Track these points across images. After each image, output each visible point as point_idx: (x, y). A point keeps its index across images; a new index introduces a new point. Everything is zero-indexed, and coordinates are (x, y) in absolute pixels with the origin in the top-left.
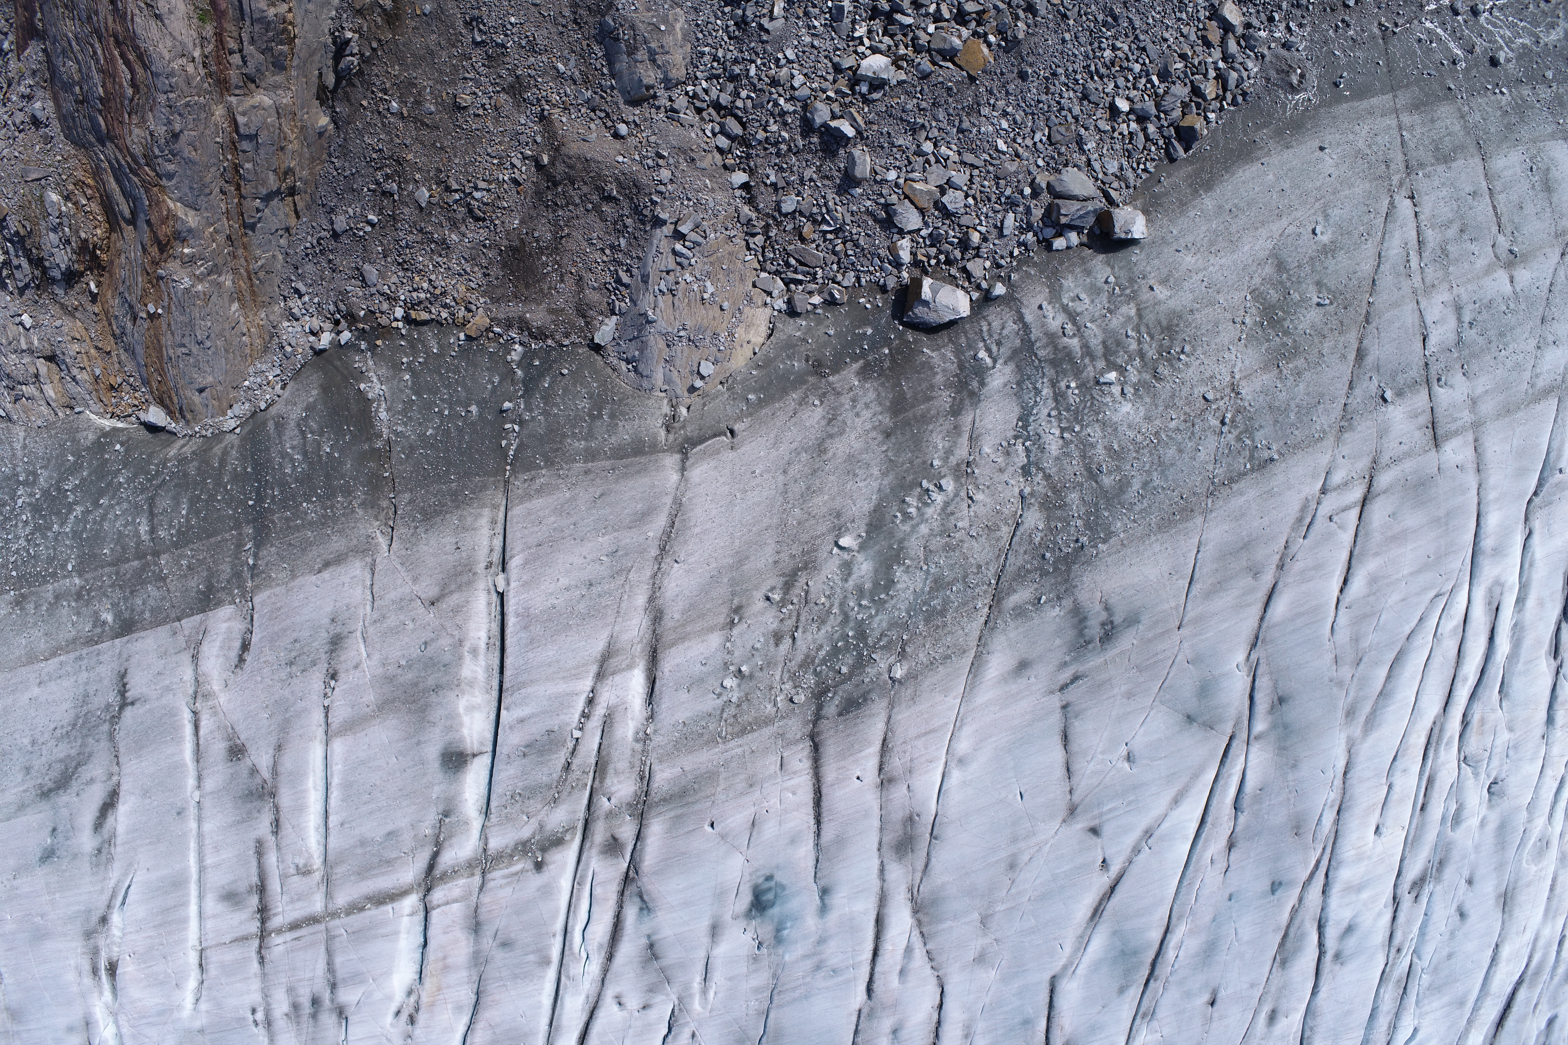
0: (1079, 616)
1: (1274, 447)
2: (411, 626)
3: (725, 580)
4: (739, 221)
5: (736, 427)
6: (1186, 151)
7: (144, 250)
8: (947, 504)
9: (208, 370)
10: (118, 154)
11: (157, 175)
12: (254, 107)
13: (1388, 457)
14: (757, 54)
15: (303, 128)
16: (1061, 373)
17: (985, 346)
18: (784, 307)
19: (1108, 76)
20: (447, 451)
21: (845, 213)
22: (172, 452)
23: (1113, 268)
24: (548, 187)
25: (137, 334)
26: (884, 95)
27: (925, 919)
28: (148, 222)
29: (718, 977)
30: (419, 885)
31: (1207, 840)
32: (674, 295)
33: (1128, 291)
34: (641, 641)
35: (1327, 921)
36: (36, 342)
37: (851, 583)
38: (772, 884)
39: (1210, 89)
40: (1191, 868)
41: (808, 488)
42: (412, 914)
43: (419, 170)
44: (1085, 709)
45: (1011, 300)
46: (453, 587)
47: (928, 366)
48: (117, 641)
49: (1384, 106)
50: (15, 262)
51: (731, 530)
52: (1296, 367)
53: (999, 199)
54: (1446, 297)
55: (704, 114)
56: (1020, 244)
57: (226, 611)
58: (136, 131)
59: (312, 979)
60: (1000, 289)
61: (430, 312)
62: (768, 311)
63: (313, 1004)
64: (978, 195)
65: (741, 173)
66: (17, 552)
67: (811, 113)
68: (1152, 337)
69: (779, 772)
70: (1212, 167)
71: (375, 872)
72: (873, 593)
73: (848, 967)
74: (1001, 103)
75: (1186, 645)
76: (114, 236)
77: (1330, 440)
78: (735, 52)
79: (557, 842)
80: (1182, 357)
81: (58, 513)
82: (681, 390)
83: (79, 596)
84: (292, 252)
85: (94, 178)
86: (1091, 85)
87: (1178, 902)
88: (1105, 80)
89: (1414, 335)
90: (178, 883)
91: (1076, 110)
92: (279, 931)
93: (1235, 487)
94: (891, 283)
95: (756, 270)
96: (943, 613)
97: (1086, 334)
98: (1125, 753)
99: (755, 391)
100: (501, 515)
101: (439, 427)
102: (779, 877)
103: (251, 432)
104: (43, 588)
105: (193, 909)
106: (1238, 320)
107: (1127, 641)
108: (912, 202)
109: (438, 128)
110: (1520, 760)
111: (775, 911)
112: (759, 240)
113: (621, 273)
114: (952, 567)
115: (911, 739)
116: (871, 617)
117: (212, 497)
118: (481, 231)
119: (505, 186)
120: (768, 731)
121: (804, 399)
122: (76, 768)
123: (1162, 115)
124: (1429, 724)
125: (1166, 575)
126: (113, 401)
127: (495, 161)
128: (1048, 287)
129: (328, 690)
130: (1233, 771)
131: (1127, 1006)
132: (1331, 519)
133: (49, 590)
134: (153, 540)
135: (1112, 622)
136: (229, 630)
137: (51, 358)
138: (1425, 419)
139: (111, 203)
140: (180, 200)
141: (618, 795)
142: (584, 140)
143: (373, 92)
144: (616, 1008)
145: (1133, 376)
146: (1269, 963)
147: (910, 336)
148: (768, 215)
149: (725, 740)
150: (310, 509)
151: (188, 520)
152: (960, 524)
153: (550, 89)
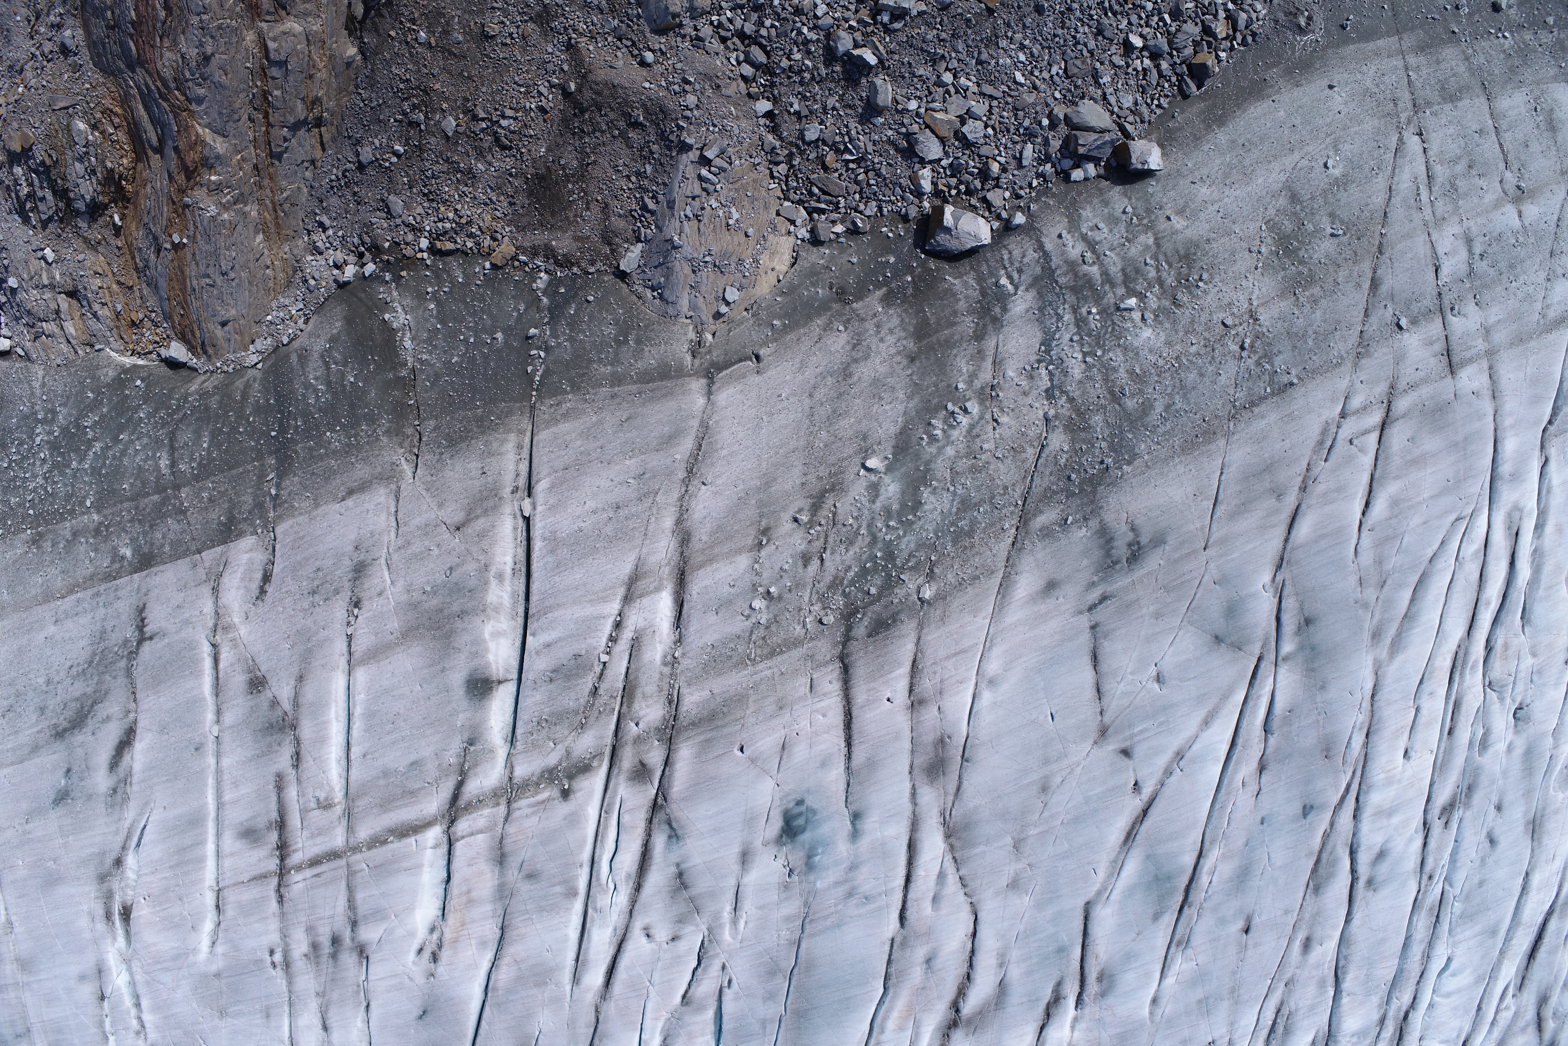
0: (1105, 536)
1: (1293, 372)
2: (436, 551)
3: (753, 502)
4: (763, 149)
5: (762, 352)
6: (1199, 88)
7: (171, 178)
8: (972, 427)
9: (232, 302)
10: (148, 79)
11: (187, 99)
12: (285, 33)
13: (1405, 383)
15: (332, 57)
16: (1082, 299)
17: (1007, 273)
18: (807, 236)
19: (1121, 13)
20: (472, 377)
21: (867, 142)
22: (193, 388)
23: (1130, 199)
24: (575, 115)
25: (160, 266)
26: (905, 25)
27: (957, 844)
28: (176, 149)
29: (748, 906)
30: (443, 816)
31: (1238, 763)
32: (699, 221)
33: (1145, 221)
34: (669, 564)
35: (1358, 846)
36: (58, 277)
37: (878, 504)
38: (803, 808)
39: (1221, 29)
40: (1223, 791)
41: (834, 412)
42: (435, 847)
43: (447, 99)
44: (1114, 630)
45: (1031, 229)
46: (479, 512)
47: (951, 293)
48: (136, 576)
49: (1390, 47)
50: (40, 194)
51: (758, 452)
52: (1313, 295)
53: (1018, 130)
54: (1457, 229)
55: (729, 43)
56: (1038, 175)
57: (248, 542)
58: (168, 54)
59: (332, 917)
60: (1020, 219)
61: (456, 242)
62: (792, 239)
63: (333, 943)
64: (997, 126)
65: (765, 101)
66: (35, 490)
67: (834, 41)
68: (1170, 266)
69: (809, 694)
70: (1224, 104)
71: (399, 803)
72: (900, 514)
73: (880, 894)
74: (1018, 36)
75: (1212, 565)
76: (140, 166)
77: (1348, 365)
79: (584, 768)
80: (1201, 284)
81: (77, 450)
82: (707, 317)
83: (97, 532)
84: (317, 185)
85: (122, 107)
86: (1105, 21)
87: (1210, 826)
88: (1119, 17)
89: (1427, 265)
90: (196, 821)
91: (1092, 44)
92: (299, 868)
93: (1256, 410)
94: (913, 212)
95: (779, 198)
96: (970, 534)
97: (1105, 262)
98: (1154, 673)
99: (780, 317)
100: (527, 440)
101: (464, 354)
102: (810, 801)
103: (273, 365)
104: (60, 525)
105: (210, 847)
106: (1255, 249)
107: (1154, 562)
108: (933, 132)
109: (465, 57)
110: (1544, 685)
111: (806, 837)
112: (783, 168)
113: (647, 200)
114: (978, 489)
115: (941, 660)
116: (899, 537)
117: (234, 430)
118: (508, 160)
119: (532, 114)
120: (797, 653)
121: (828, 325)
122: (92, 706)
123: (1175, 53)
124: (1454, 648)
125: (1191, 496)
126: (134, 337)
127: (522, 90)
128: (1067, 217)
129: (352, 619)
130: (1263, 692)
131: (1161, 933)
132: (1351, 442)
133: (66, 528)
134: (173, 473)
135: (1138, 543)
136: (251, 561)
137: (72, 294)
138: (1440, 346)
139: (138, 130)
140: (208, 126)
141: (646, 719)
142: (611, 67)
143: (401, 23)
144: (644, 940)
145: (1153, 302)
146: (1303, 888)
147: (932, 264)
148: (791, 143)
149: (754, 661)
150: (334, 438)
151: (209, 453)
152: (985, 446)
153: (577, 18)
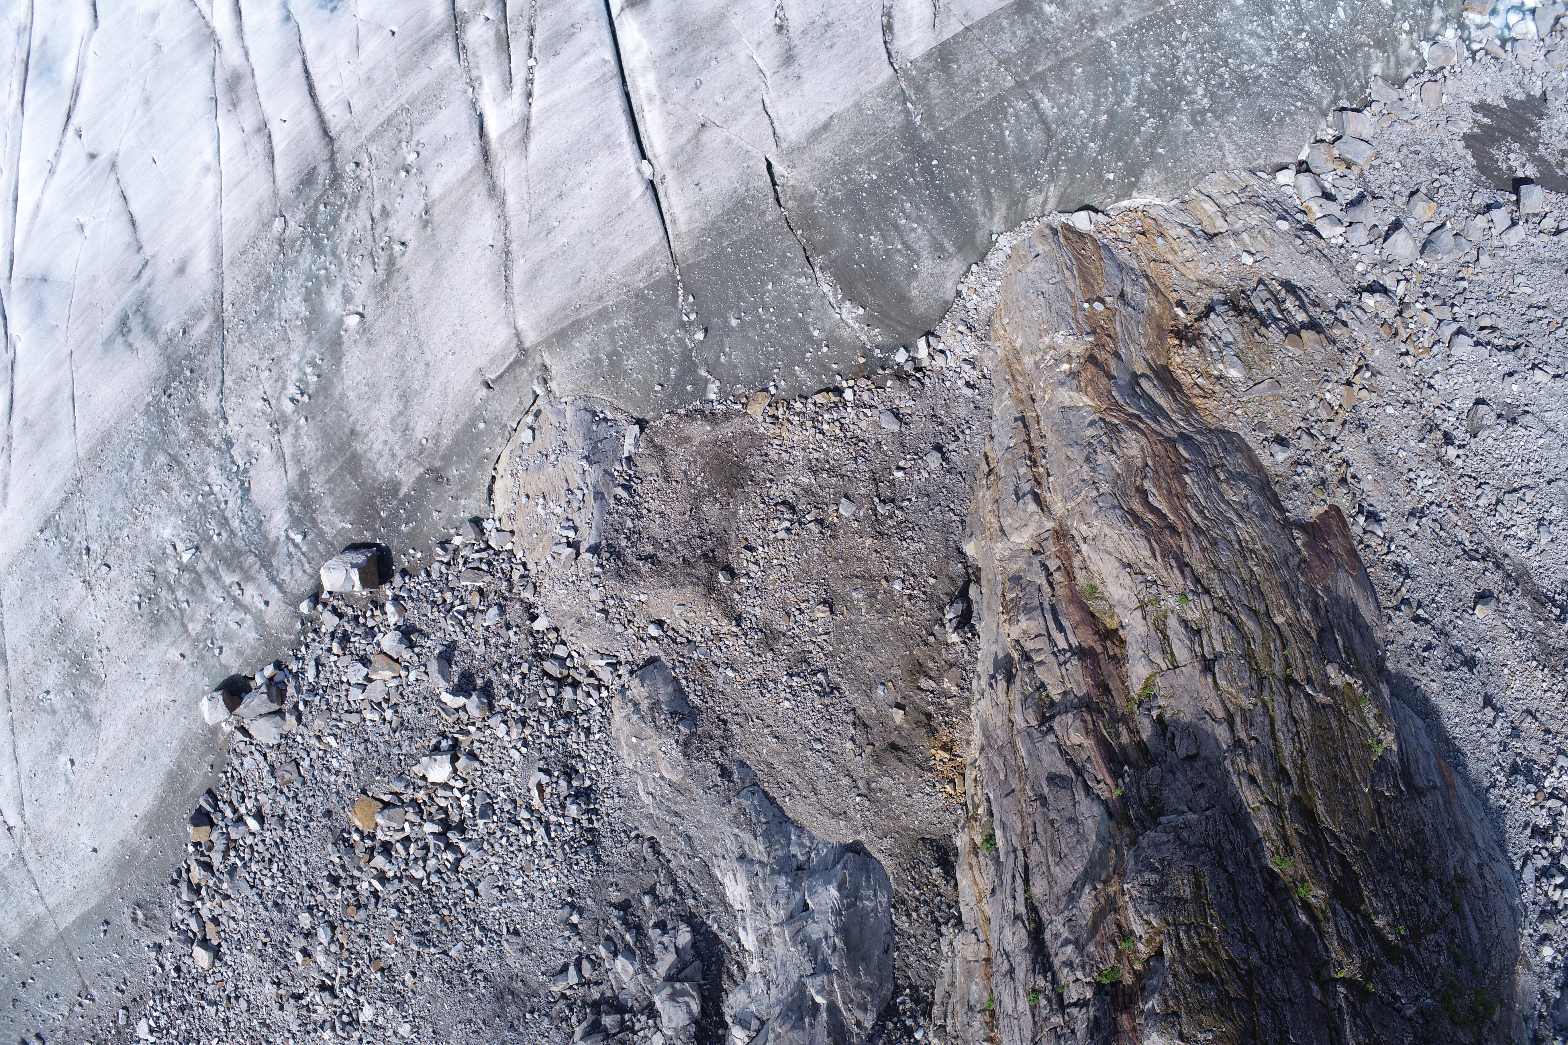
0: (150, 330)
1: (43, 544)
2: (719, 98)
3: (444, 246)
4: (535, 584)
5: (484, 392)
7: (1116, 355)
8: (284, 388)
9: (1031, 276)
10: (1158, 429)
11: (1104, 421)
12: (1026, 527)
14: (547, 746)
15: (984, 531)
16: (230, 546)
17: (300, 549)
18: (485, 524)
20: (746, 274)
21: (446, 628)
23: (221, 665)
24: (713, 552)
25: (1116, 284)
26: (429, 745)
27: (204, 30)
28: (1112, 378)
32: (568, 490)
33: (201, 645)
34: (500, 164)
36: (1232, 244)
37: (339, 285)
38: (329, 7)
39: (197, 872)
41: (403, 357)
43: (855, 532)
44: (125, 253)
45: (293, 601)
46: (689, 148)
47: (341, 511)
49: (62, 917)
50: (1270, 305)
51: (454, 293)
52: (48, 625)
53: (324, 691)
55: (585, 673)
56: (303, 658)
57: (918, 52)
58: (1134, 452)
60: (304, 607)
61: (815, 404)
62: (497, 515)
64: (340, 687)
65: (541, 629)
66: (1184, 44)
67: (485, 704)
68: (168, 608)
69: (350, 99)
70: (175, 797)
72: (319, 284)
74: (340, 780)
75: (63, 340)
76: (1159, 361)
78: (569, 742)
80: (138, 600)
81: (1152, 93)
82: (547, 410)
83: (1093, 20)
84: (984, 420)
85: (1192, 404)
86: (280, 832)
88: (271, 843)
91: (284, 802)
93: (63, 495)
95: (515, 548)
96: (258, 289)
97: (221, 591)
98: (85, 230)
99: (481, 433)
100: (670, 231)
101: (763, 294)
102: (325, 14)
106: (105, 652)
107: (108, 324)
108: (391, 657)
109: (846, 578)
113: (627, 496)
114: (262, 333)
115: (251, 171)
116: (314, 262)
117: (982, 156)
118: (777, 494)
119: (759, 542)
120: (369, 130)
121: (437, 441)
123: (225, 830)
125: (92, 394)
126: (1139, 222)
127: (775, 562)
128: (267, 627)
129: (780, 14)
133: (1131, 17)
134: (1031, 96)
135: (123, 336)
136: (909, 35)
140: (1079, 409)
141: (479, 25)
142: (685, 606)
143: (925, 593)
145: (171, 566)
147: (368, 537)
148: (511, 599)
149: (402, 108)
150: (865, 175)
151: (1000, 126)
152: (267, 373)
153: (738, 649)
